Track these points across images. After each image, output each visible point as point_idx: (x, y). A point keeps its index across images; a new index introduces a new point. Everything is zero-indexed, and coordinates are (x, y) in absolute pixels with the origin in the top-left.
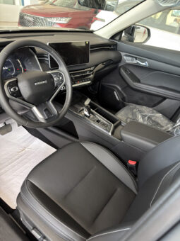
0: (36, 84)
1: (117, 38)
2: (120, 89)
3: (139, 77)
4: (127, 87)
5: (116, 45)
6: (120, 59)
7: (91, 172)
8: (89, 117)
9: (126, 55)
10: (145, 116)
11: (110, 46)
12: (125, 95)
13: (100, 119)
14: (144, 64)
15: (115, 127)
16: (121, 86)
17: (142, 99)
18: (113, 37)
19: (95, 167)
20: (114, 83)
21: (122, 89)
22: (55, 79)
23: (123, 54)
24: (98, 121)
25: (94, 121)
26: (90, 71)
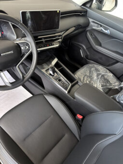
0: (2, 55)
1: (88, 5)
2: (85, 48)
3: (101, 42)
4: (90, 47)
5: (86, 12)
6: (88, 24)
7: (48, 120)
8: (53, 76)
9: (93, 22)
10: (100, 74)
11: (81, 13)
12: (88, 53)
13: (61, 78)
14: (106, 31)
15: (72, 86)
16: (86, 46)
17: (101, 58)
18: (84, 4)
19: (52, 116)
20: (81, 43)
21: (87, 49)
22: (22, 48)
23: (91, 20)
24: (60, 80)
25: (56, 79)
26: (60, 36)
